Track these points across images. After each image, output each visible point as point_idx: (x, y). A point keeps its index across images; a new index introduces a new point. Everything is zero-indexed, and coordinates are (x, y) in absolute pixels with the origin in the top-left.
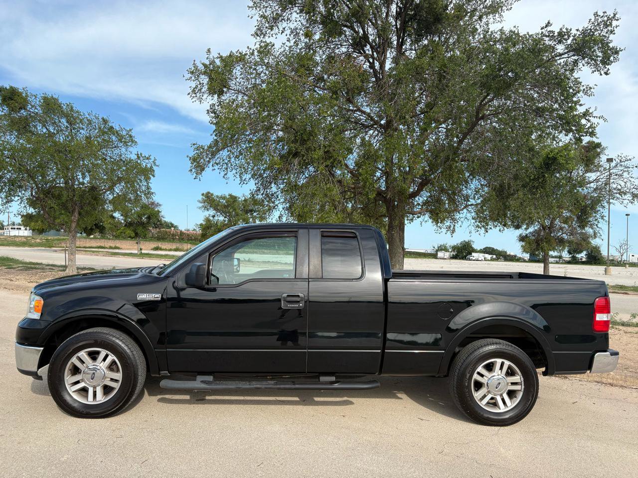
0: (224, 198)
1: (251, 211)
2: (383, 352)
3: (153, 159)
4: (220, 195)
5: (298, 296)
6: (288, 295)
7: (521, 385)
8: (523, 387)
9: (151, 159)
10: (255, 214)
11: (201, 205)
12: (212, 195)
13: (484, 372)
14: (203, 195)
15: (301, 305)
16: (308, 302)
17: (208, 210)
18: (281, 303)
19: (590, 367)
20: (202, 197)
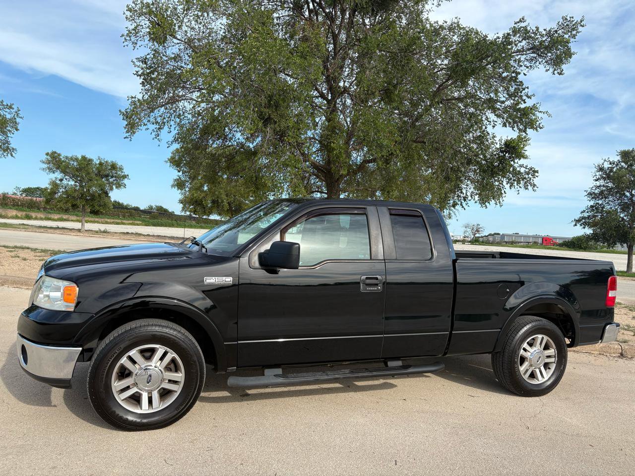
0: (77, 159)
1: (107, 176)
2: (451, 333)
3: (16, 109)
4: (70, 155)
5: (377, 279)
6: (366, 278)
7: (555, 357)
8: (556, 359)
9: (13, 109)
10: (111, 180)
11: (46, 166)
12: (59, 155)
13: (528, 348)
14: (47, 154)
15: (379, 288)
16: (386, 284)
17: (54, 172)
18: (360, 287)
19: (601, 338)
20: (46, 156)
